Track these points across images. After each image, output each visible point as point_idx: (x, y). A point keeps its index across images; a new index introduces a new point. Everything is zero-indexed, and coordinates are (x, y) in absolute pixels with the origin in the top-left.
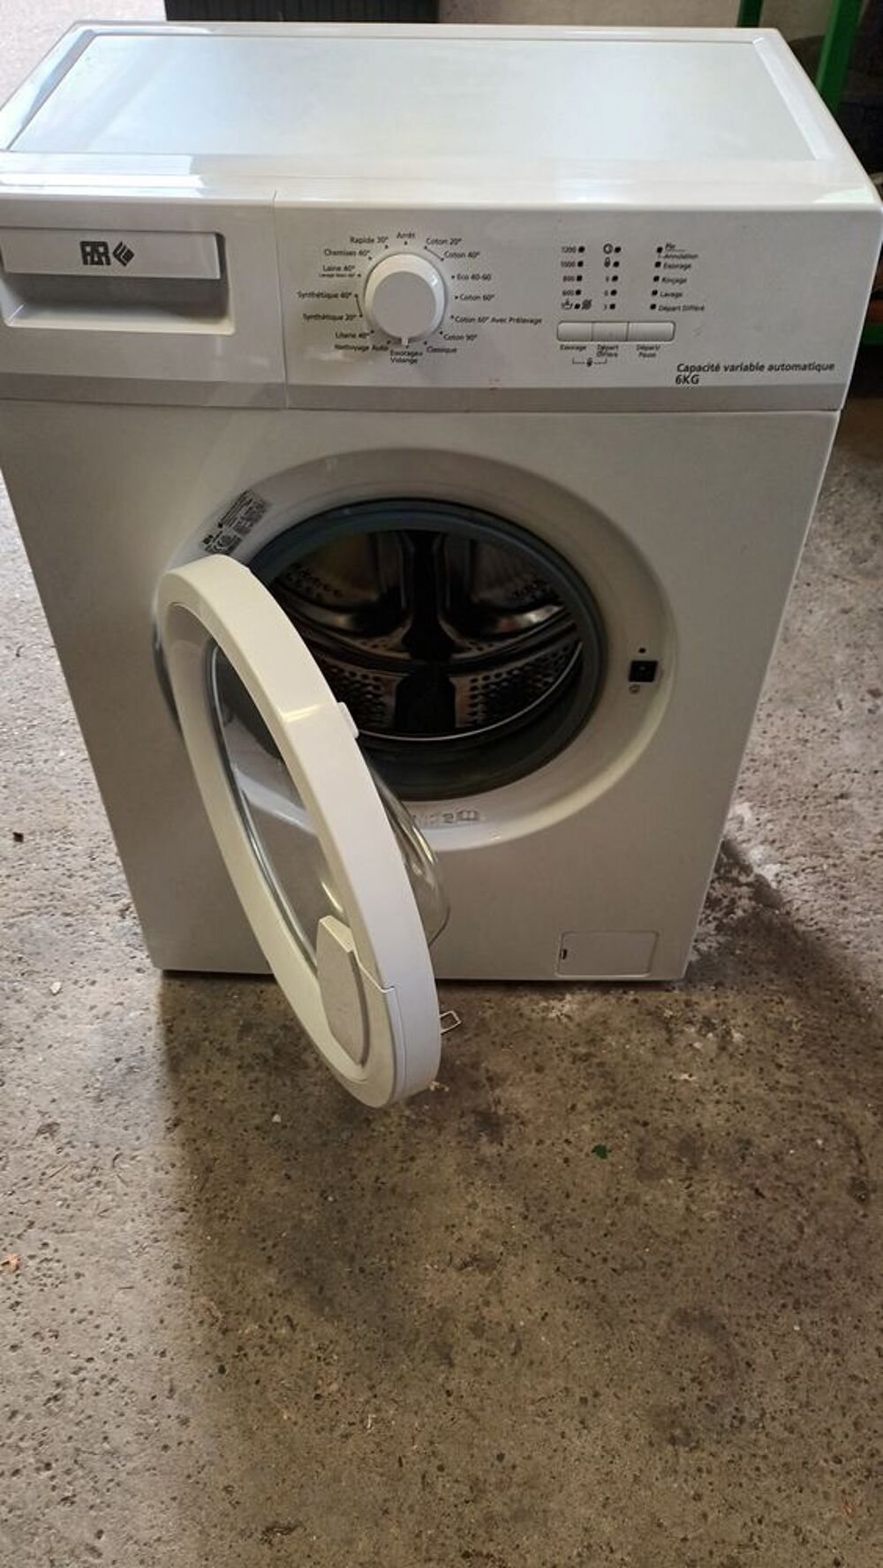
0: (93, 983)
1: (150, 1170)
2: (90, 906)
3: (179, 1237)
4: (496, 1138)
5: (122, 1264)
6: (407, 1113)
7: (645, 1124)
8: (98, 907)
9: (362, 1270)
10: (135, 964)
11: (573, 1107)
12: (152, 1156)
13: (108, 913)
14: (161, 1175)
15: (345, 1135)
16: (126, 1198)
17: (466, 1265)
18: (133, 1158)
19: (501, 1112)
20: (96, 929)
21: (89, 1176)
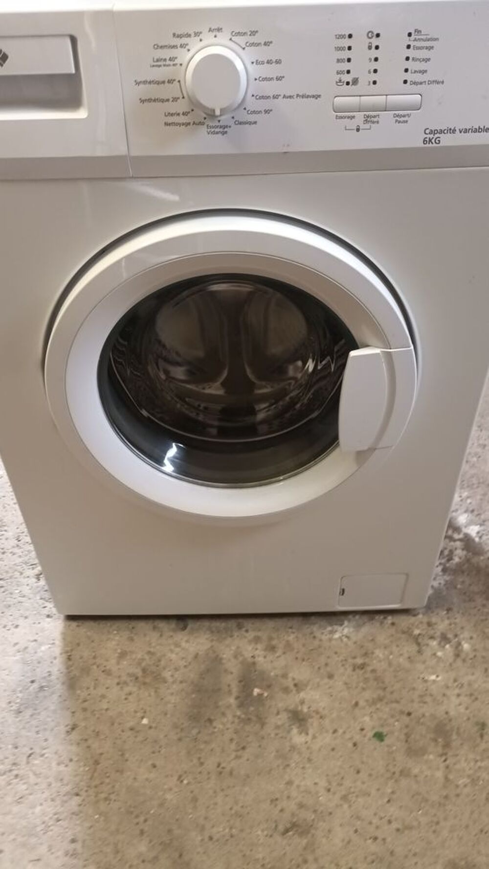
0: (17, 626)
1: (54, 764)
2: (16, 573)
3: (74, 816)
4: (304, 730)
5: (33, 840)
6: (238, 713)
7: (409, 714)
8: (21, 574)
9: (211, 838)
10: (46, 612)
11: (357, 704)
12: (56, 753)
13: (28, 577)
14: (62, 768)
15: (195, 731)
16: (36, 787)
17: (287, 831)
18: (42, 755)
19: (305, 710)
20: (20, 588)
21: (10, 771)
